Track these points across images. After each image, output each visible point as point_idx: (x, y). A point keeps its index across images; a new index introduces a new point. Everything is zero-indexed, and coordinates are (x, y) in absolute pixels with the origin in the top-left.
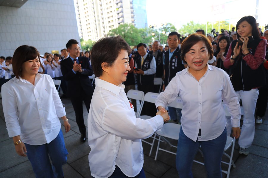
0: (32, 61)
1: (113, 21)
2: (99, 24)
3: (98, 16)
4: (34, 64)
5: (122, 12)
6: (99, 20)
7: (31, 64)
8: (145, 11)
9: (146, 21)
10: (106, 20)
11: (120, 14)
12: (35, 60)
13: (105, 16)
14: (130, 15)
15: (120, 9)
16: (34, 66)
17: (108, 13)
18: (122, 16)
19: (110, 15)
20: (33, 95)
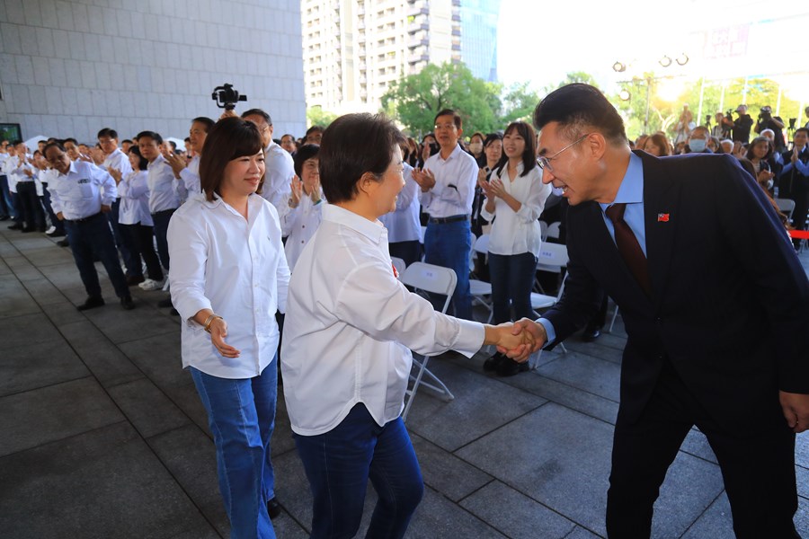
0: (247, 160)
1: (393, 53)
2: (351, 63)
3: (350, 37)
4: (253, 167)
5: (425, 27)
6: (350, 50)
7: (247, 166)
8: (494, 31)
9: (495, 62)
10: (373, 51)
11: (419, 36)
12: (255, 157)
13: (372, 37)
14: (449, 40)
15: (420, 20)
16: (251, 171)
17: (381, 27)
18: (425, 43)
19: (385, 35)
20: (246, 247)
